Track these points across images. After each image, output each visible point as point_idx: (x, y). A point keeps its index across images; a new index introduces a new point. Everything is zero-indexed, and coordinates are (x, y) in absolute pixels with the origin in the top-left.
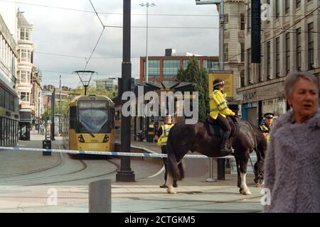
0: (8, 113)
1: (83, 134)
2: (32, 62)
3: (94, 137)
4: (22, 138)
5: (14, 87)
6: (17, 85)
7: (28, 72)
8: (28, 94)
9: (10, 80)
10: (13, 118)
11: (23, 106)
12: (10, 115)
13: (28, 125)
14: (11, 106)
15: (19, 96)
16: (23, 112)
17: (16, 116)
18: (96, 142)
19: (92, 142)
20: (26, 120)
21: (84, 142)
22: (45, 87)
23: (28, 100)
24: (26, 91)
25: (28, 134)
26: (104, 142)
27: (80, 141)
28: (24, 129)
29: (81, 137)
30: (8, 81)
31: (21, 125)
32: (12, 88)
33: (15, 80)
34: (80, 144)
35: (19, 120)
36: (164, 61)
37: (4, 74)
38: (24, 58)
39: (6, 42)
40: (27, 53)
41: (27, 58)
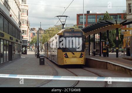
0: (17, 41)
1: (67, 53)
2: (27, 15)
3: (74, 54)
4: (23, 53)
5: (20, 27)
6: (21, 26)
7: (26, 20)
8: (26, 31)
9: (18, 23)
10: (19, 43)
11: (24, 37)
12: (18, 42)
13: (26, 47)
14: (18, 37)
15: (22, 32)
16: (24, 40)
17: (21, 42)
18: (75, 57)
19: (73, 57)
20: (25, 44)
21: (68, 57)
22: (31, 29)
23: (26, 34)
24: (25, 30)
25: (26, 51)
26: (80, 57)
27: (65, 57)
28: (24, 49)
29: (66, 54)
30: (17, 23)
31: (23, 46)
32: (19, 27)
33: (20, 23)
34: (65, 59)
35: (22, 44)
36: (88, 16)
37: (15, 20)
38: (24, 13)
39: (16, 2)
40: (25, 10)
41: (25, 13)
